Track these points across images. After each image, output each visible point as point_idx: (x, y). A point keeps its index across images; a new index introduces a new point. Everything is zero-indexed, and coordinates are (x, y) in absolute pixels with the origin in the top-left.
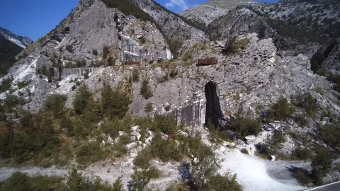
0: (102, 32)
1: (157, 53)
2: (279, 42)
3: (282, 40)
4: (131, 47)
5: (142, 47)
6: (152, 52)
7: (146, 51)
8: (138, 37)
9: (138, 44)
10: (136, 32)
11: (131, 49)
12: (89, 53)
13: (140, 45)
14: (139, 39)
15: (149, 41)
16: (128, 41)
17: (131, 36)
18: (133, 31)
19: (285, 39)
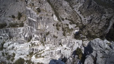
0: (17, 4)
1: (48, 19)
2: (97, 7)
3: (98, 7)
4: (31, 15)
5: (39, 15)
6: (45, 18)
7: (41, 18)
8: (36, 8)
9: (36, 14)
10: (35, 5)
11: (32, 16)
12: (10, 17)
13: (37, 14)
14: (37, 9)
15: (43, 10)
16: (29, 11)
17: (31, 8)
18: (33, 4)
19: (100, 6)
